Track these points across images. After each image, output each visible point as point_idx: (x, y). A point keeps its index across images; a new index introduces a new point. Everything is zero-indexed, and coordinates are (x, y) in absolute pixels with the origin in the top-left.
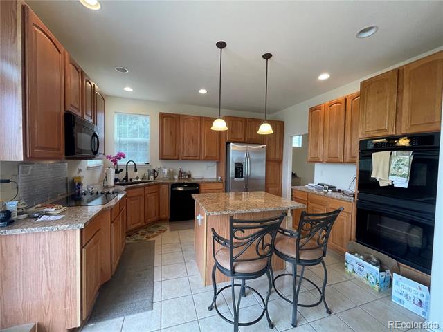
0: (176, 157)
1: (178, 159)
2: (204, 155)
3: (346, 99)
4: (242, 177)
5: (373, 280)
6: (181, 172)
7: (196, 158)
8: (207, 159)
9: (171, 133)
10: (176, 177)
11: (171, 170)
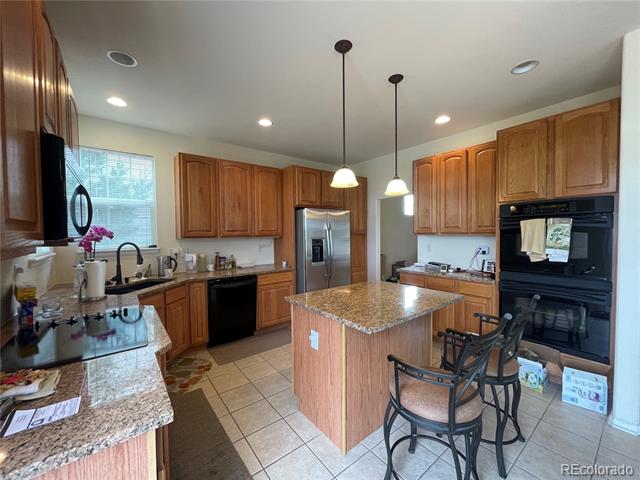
0: (212, 233)
1: (215, 236)
2: (259, 226)
3: (467, 152)
4: (322, 260)
5: (535, 380)
6: (219, 259)
7: (244, 234)
8: (262, 235)
9: (201, 191)
10: (211, 267)
11: (202, 255)
